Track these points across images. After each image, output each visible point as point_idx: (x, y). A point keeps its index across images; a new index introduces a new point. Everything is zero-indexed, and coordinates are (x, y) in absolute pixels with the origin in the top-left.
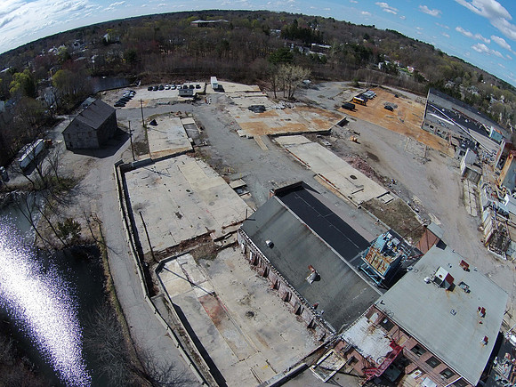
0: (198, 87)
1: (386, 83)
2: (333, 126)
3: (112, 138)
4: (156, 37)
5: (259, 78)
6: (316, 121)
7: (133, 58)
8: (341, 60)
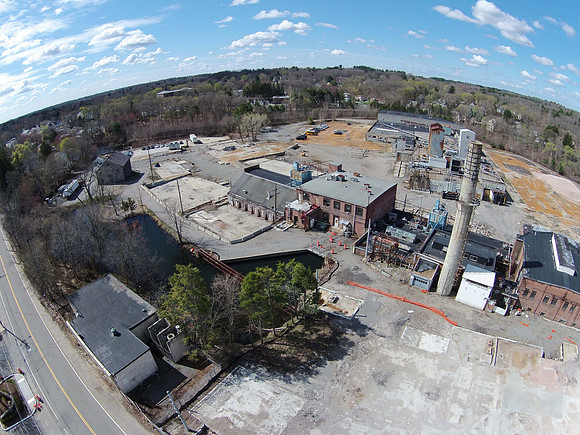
1: (341, 116)
2: (287, 149)
3: (131, 176)
4: (133, 110)
5: (228, 131)
6: (274, 149)
7: (118, 129)
8: (298, 106)
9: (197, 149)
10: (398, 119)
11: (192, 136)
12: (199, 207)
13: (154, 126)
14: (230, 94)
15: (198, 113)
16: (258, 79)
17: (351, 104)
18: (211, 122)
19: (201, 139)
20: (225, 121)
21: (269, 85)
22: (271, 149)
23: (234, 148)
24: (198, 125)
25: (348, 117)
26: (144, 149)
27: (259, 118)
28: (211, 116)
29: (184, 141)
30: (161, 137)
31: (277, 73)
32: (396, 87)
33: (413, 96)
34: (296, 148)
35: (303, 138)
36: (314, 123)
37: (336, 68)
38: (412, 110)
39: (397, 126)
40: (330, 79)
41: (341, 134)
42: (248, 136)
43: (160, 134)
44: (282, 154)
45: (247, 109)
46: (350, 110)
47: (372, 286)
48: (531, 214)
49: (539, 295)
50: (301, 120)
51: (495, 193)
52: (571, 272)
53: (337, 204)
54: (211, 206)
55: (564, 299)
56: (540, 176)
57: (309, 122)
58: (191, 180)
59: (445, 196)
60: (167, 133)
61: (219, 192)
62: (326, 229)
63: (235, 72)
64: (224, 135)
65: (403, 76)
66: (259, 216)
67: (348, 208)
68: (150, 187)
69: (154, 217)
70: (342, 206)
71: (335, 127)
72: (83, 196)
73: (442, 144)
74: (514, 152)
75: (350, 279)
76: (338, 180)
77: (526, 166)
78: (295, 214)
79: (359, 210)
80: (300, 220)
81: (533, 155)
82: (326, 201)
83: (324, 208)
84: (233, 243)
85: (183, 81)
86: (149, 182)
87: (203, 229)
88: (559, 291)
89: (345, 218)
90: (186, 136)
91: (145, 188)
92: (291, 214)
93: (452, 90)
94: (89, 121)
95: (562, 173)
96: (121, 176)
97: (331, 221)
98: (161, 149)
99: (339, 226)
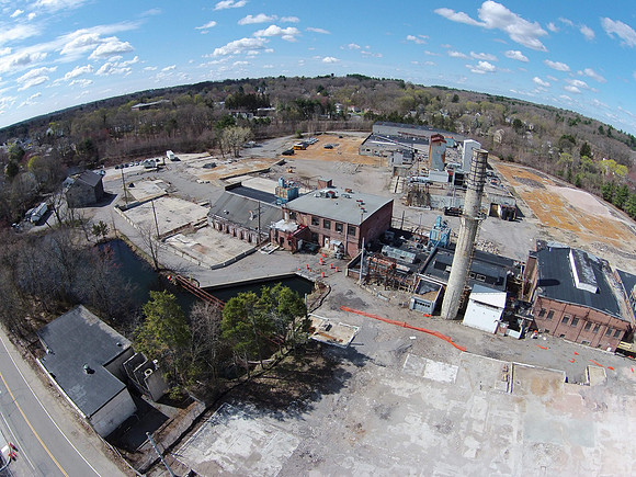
0: (158, 161)
1: (332, 129)
2: (272, 165)
3: (103, 198)
4: (105, 125)
5: (209, 147)
6: (258, 165)
7: (89, 147)
8: (284, 119)
9: (174, 167)
10: (395, 131)
11: (169, 153)
12: (176, 230)
13: (128, 142)
14: (211, 106)
15: (176, 127)
16: (241, 89)
17: (343, 116)
18: (190, 137)
19: (179, 156)
20: (205, 136)
21: (254, 96)
22: (254, 166)
23: (214, 166)
24: (176, 141)
25: (340, 129)
26: (117, 168)
27: (242, 132)
28: (189, 131)
29: (161, 159)
30: (136, 155)
31: (263, 83)
32: (393, 96)
33: (412, 105)
34: (282, 163)
35: (291, 153)
36: (302, 137)
37: (328, 77)
38: (410, 121)
39: (393, 138)
40: (320, 89)
41: (331, 148)
42: (230, 152)
43: (135, 151)
44: (267, 171)
45: (229, 122)
46: (342, 122)
47: (369, 311)
48: (545, 230)
49: (557, 316)
50: (287, 133)
51: (503, 208)
52: (593, 290)
53: (327, 222)
54: (189, 229)
55: (586, 318)
56: (554, 189)
57: (297, 135)
58: (167, 200)
59: (447, 212)
60: (143, 150)
61: (198, 213)
62: (315, 251)
63: (216, 83)
64: (204, 151)
65: (402, 84)
66: (242, 238)
67: (339, 226)
68: (123, 209)
69: (128, 242)
70: (333, 224)
71: (325, 140)
72: (52, 220)
73: (443, 156)
74: (525, 164)
75: (343, 304)
76: (327, 197)
77: (539, 179)
78: (281, 235)
79: (351, 229)
80: (286, 242)
81: (546, 166)
82: (315, 220)
83: (312, 228)
84: (214, 268)
85: (160, 93)
86: (122, 204)
87: (181, 254)
88: (580, 310)
89: (336, 238)
90: (163, 153)
91: (118, 210)
92: (277, 235)
93: (456, 99)
94: (59, 137)
95: (579, 186)
96: (93, 197)
97: (321, 242)
98: (136, 168)
99: (330, 247)
